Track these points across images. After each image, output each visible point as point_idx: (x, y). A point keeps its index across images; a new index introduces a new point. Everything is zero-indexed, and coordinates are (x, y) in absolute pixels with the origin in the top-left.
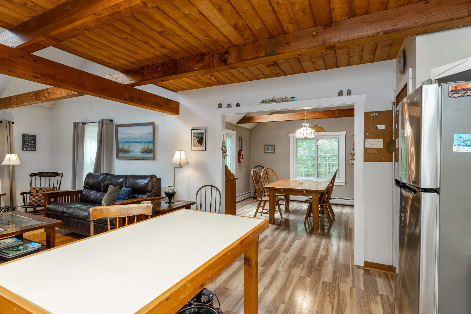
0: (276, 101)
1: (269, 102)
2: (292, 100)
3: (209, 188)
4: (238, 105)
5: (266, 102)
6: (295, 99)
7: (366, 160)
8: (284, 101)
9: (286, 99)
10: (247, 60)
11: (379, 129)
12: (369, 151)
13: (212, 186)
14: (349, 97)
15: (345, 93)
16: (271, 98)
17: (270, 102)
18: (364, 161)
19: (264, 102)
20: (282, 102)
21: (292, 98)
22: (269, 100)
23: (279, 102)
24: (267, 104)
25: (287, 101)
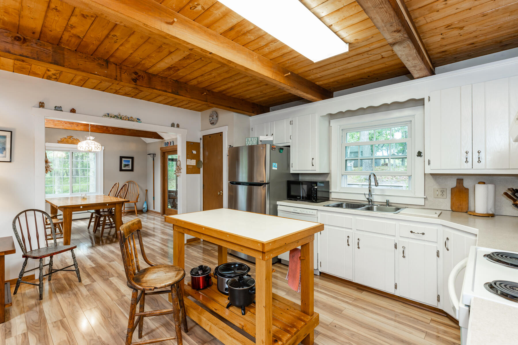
0: (122, 118)
1: (114, 117)
2: (138, 121)
3: (30, 214)
4: (73, 111)
5: (111, 117)
6: (140, 121)
7: (188, 173)
8: (130, 121)
9: (131, 119)
10: (157, 89)
11: (193, 153)
12: (189, 167)
13: (34, 210)
14: (178, 129)
15: (176, 126)
16: (116, 114)
17: (116, 118)
18: (187, 174)
19: (108, 115)
20: (128, 120)
21: (138, 119)
22: (115, 116)
23: (125, 120)
24: (112, 119)
25: (133, 121)
